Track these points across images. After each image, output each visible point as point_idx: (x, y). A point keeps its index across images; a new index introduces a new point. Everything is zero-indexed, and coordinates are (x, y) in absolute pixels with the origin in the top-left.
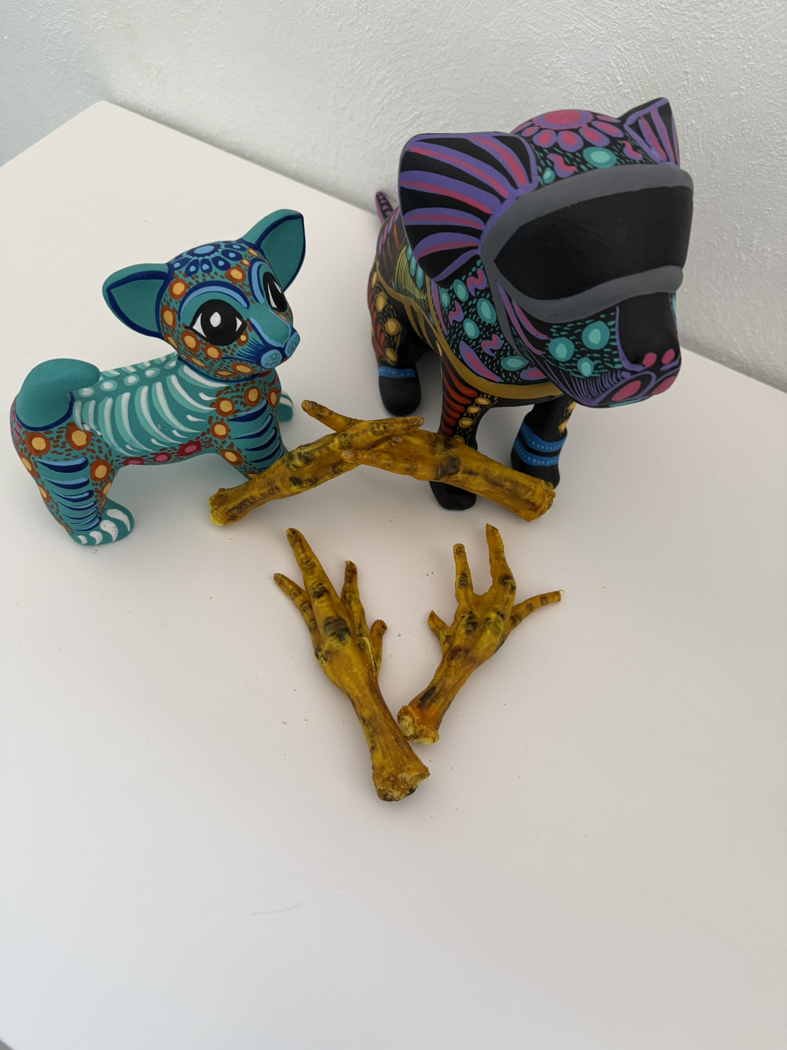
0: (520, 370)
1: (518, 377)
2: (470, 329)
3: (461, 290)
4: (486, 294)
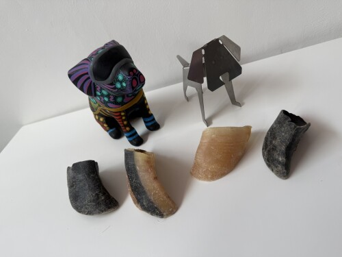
0: (123, 100)
1: (124, 102)
2: (106, 99)
3: (98, 93)
4: (101, 89)
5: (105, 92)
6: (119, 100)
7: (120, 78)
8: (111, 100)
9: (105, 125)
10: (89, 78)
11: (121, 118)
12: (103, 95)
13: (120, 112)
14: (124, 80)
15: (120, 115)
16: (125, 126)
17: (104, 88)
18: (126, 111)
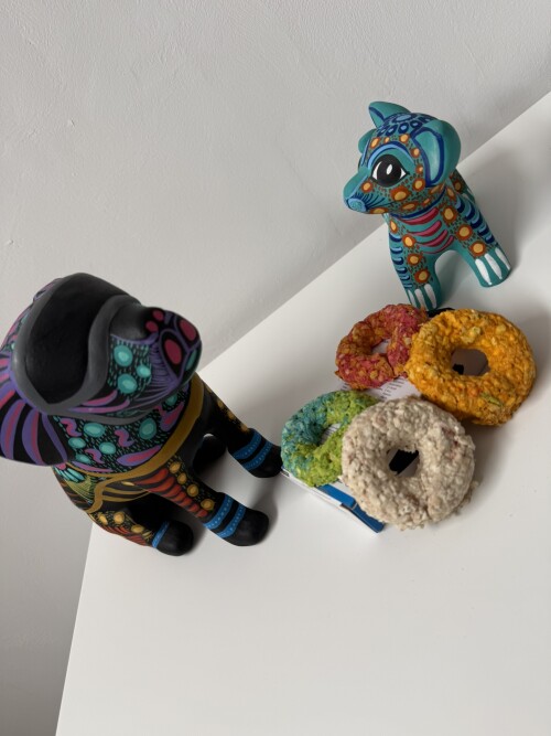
0: (158, 428)
1: (164, 432)
2: (108, 449)
3: (77, 443)
4: (80, 424)
5: (94, 430)
6: (148, 430)
7: (123, 356)
8: (124, 442)
9: (137, 530)
10: (27, 409)
11: (176, 483)
12: (92, 443)
13: (166, 466)
14: (137, 359)
15: (170, 475)
16: (196, 501)
17: (87, 417)
18: (181, 454)
